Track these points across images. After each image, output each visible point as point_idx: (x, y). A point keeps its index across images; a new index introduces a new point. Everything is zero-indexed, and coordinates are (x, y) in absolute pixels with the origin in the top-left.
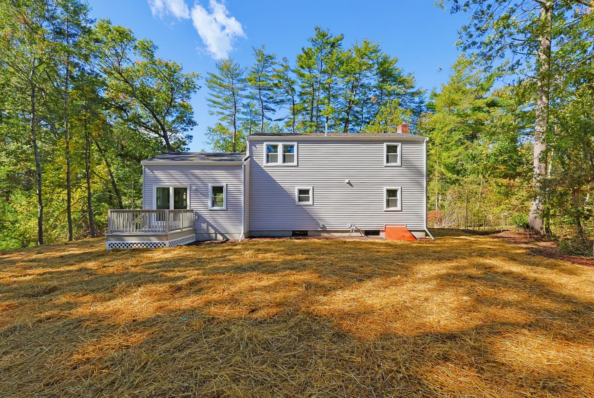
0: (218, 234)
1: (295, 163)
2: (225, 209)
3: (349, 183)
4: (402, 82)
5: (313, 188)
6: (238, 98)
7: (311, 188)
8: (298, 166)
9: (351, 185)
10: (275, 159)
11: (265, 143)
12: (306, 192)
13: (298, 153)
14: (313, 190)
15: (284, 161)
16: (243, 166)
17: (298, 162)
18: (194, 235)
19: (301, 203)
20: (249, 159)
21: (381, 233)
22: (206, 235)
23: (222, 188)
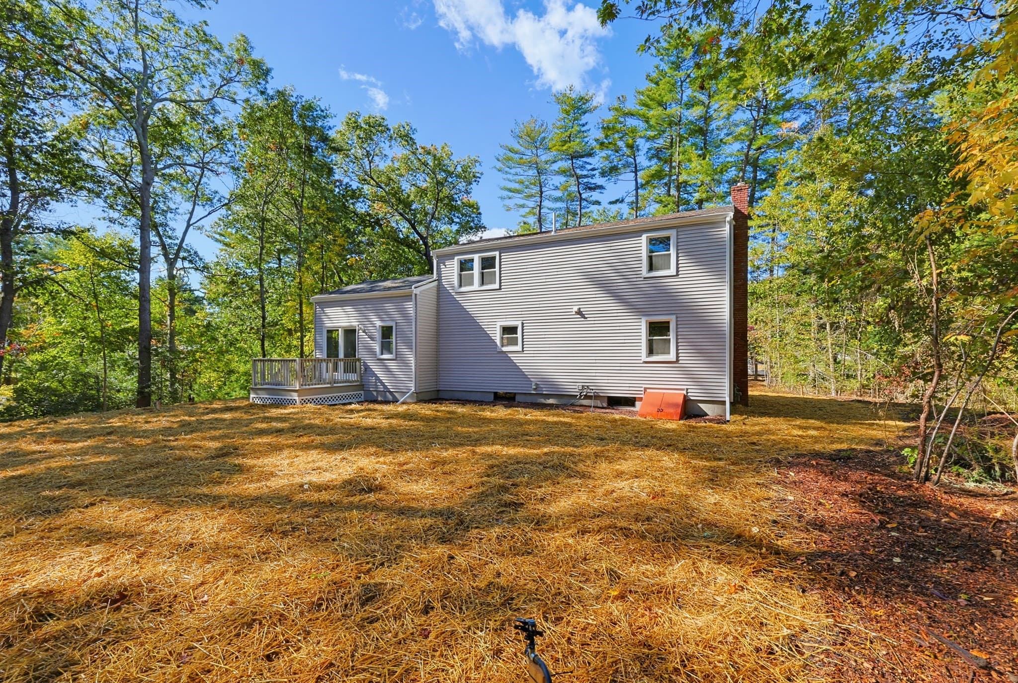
0: (387, 393)
1: (497, 286)
2: (395, 358)
3: (579, 312)
5: (523, 324)
6: (546, 177)
7: (519, 324)
8: (500, 289)
9: (583, 316)
11: (456, 258)
12: (514, 330)
13: (500, 269)
14: (523, 327)
15: (482, 284)
16: (413, 296)
17: (501, 284)
18: (362, 392)
19: (505, 349)
20: (436, 283)
21: (638, 404)
22: (375, 393)
23: (392, 328)
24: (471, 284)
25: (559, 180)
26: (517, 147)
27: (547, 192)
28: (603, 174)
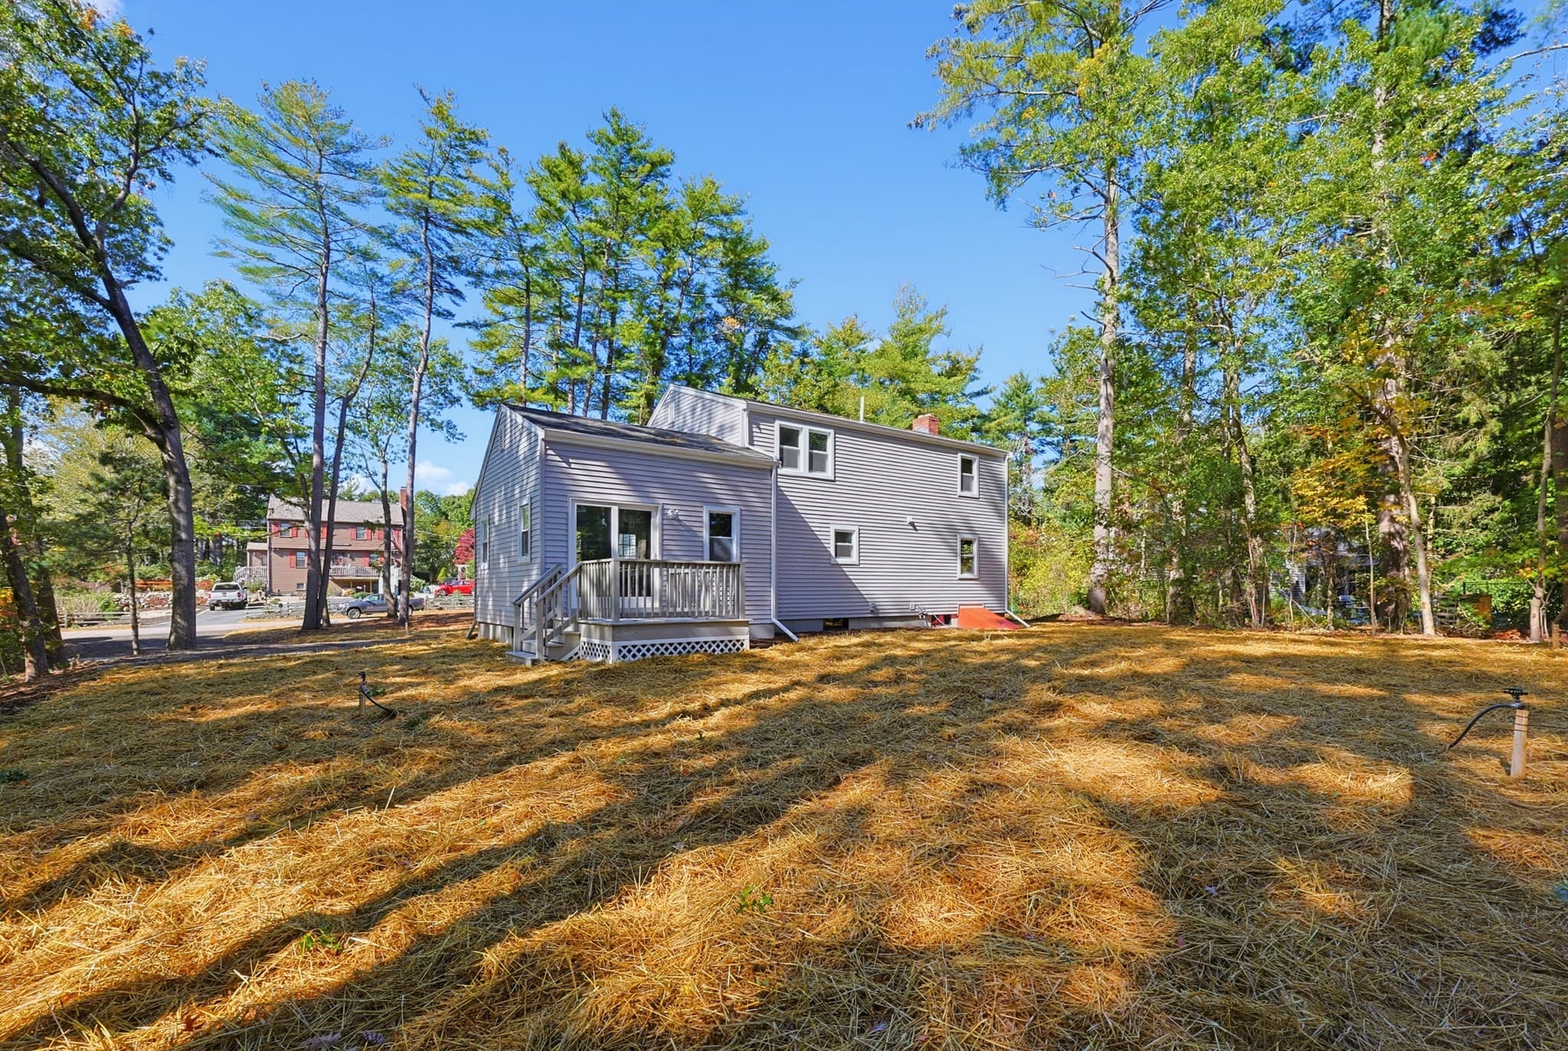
1: (829, 475)
3: (912, 524)
4: (775, 298)
5: (858, 530)
7: (856, 528)
8: (834, 480)
9: (915, 528)
10: (793, 461)
11: (778, 423)
12: (846, 536)
14: (858, 534)
15: (811, 469)
17: (835, 473)
19: (840, 561)
21: (952, 620)
23: (729, 517)
24: (797, 465)
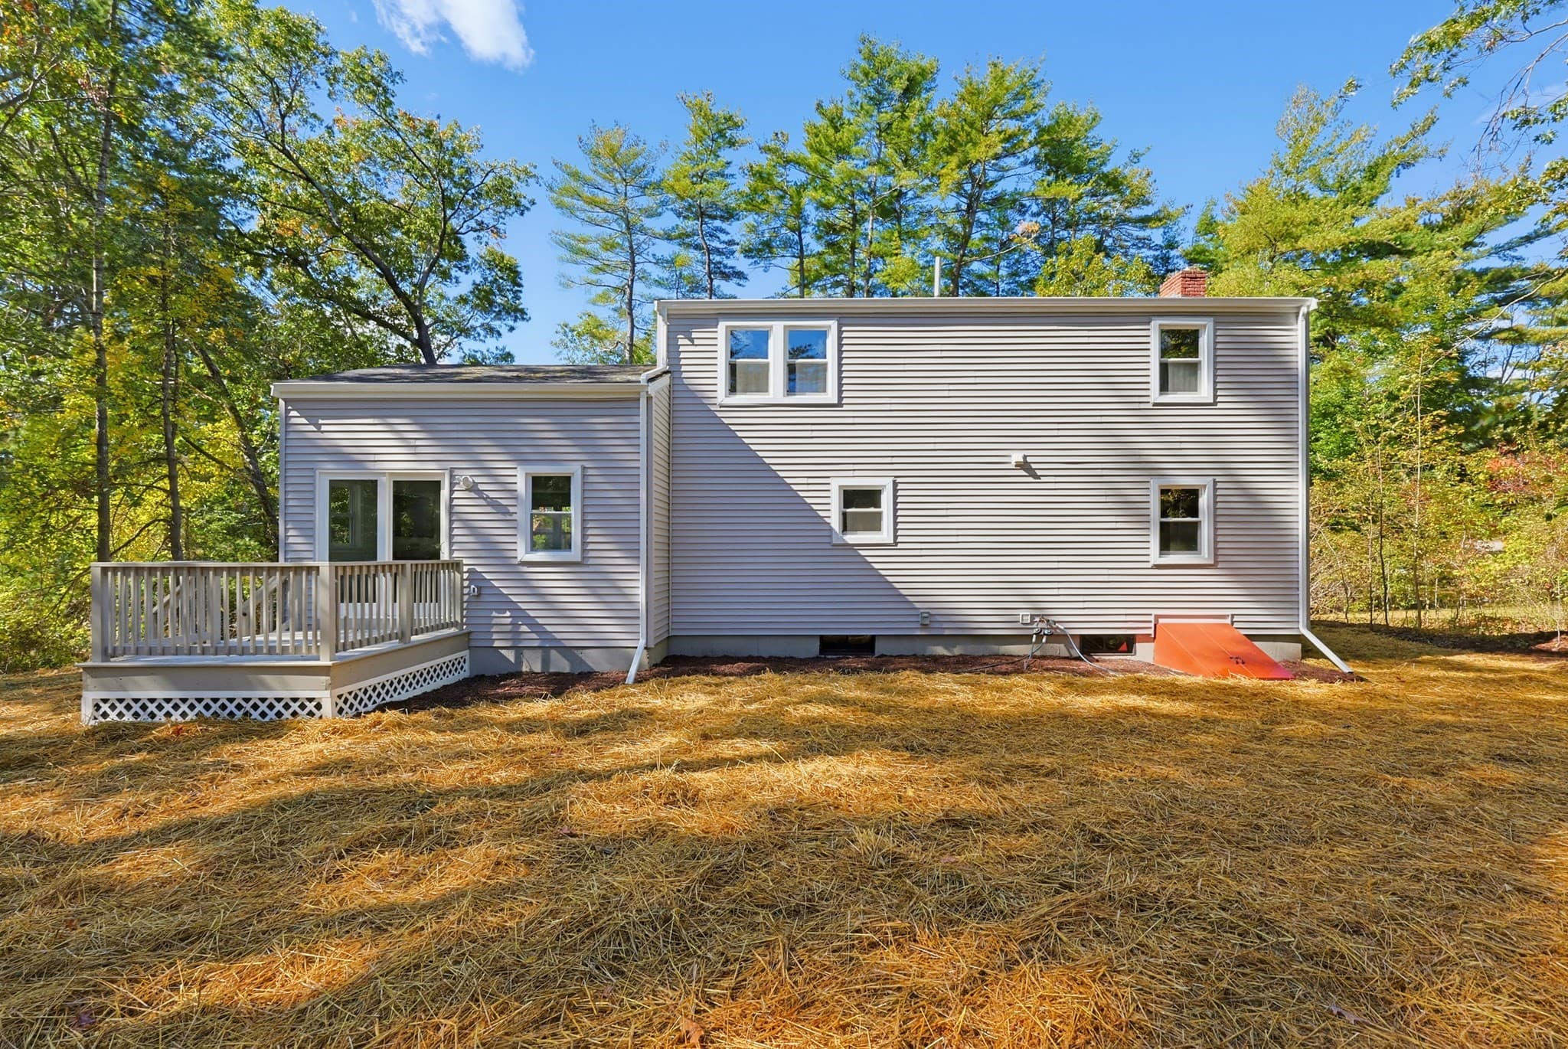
0: (554, 653)
1: (830, 396)
2: (579, 559)
3: (1024, 465)
5: (895, 484)
6: (642, 238)
7: (888, 483)
8: (840, 404)
9: (1032, 473)
10: (759, 382)
11: (723, 325)
12: (870, 497)
13: (840, 358)
14: (895, 490)
15: (791, 390)
16: (643, 402)
17: (840, 391)
18: (466, 653)
19: (851, 538)
20: (666, 379)
21: (1139, 647)
22: (510, 655)
23: (567, 480)
24: (762, 387)
25: (665, 249)
26: (588, 173)
27: (644, 265)
28: (748, 252)
